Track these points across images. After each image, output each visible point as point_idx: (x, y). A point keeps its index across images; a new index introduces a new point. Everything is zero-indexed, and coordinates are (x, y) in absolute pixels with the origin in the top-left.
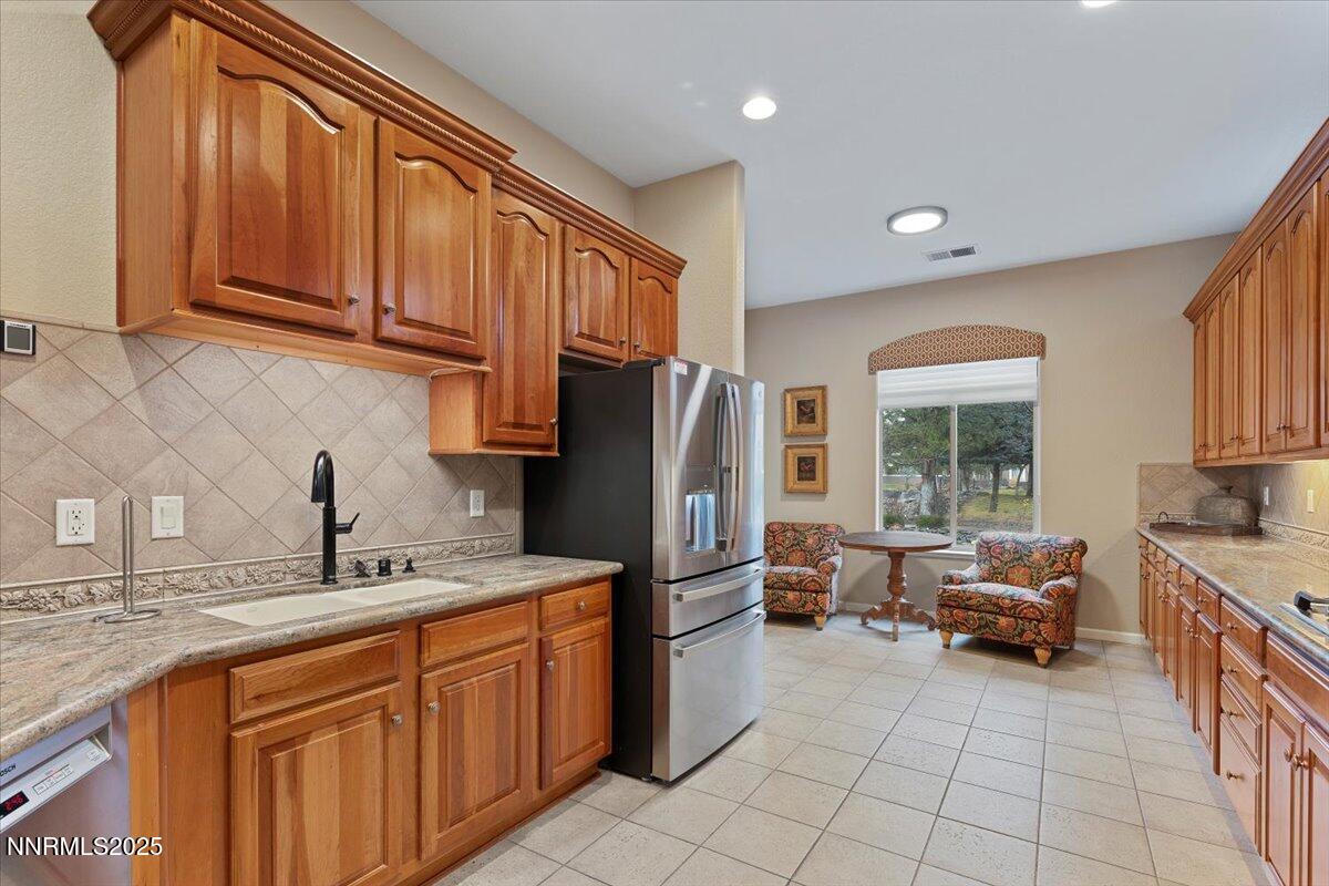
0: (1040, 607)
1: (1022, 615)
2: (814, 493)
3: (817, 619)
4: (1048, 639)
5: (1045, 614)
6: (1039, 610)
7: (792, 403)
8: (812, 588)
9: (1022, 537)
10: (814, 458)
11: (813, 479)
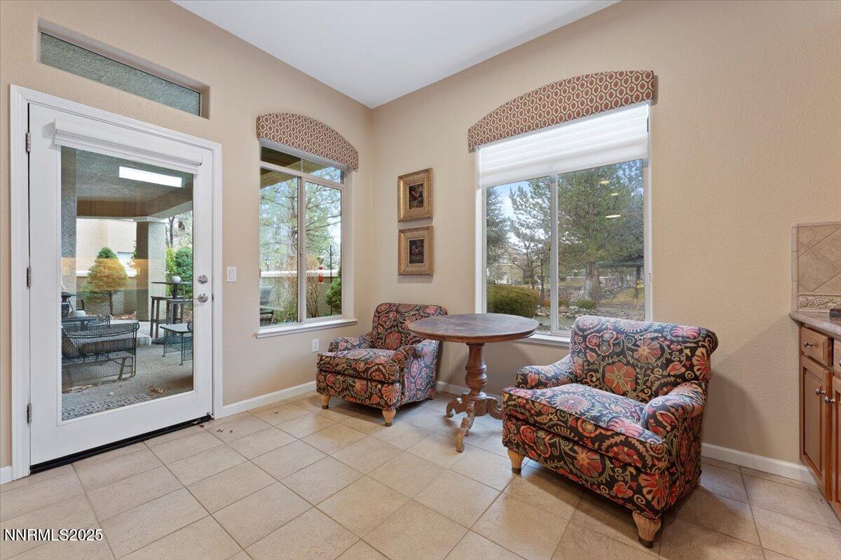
0: (640, 447)
1: (611, 454)
2: (420, 274)
3: (384, 413)
4: (654, 503)
5: (649, 462)
6: (637, 451)
7: (405, 189)
8: (377, 378)
9: (624, 323)
10: (422, 241)
11: (422, 261)
